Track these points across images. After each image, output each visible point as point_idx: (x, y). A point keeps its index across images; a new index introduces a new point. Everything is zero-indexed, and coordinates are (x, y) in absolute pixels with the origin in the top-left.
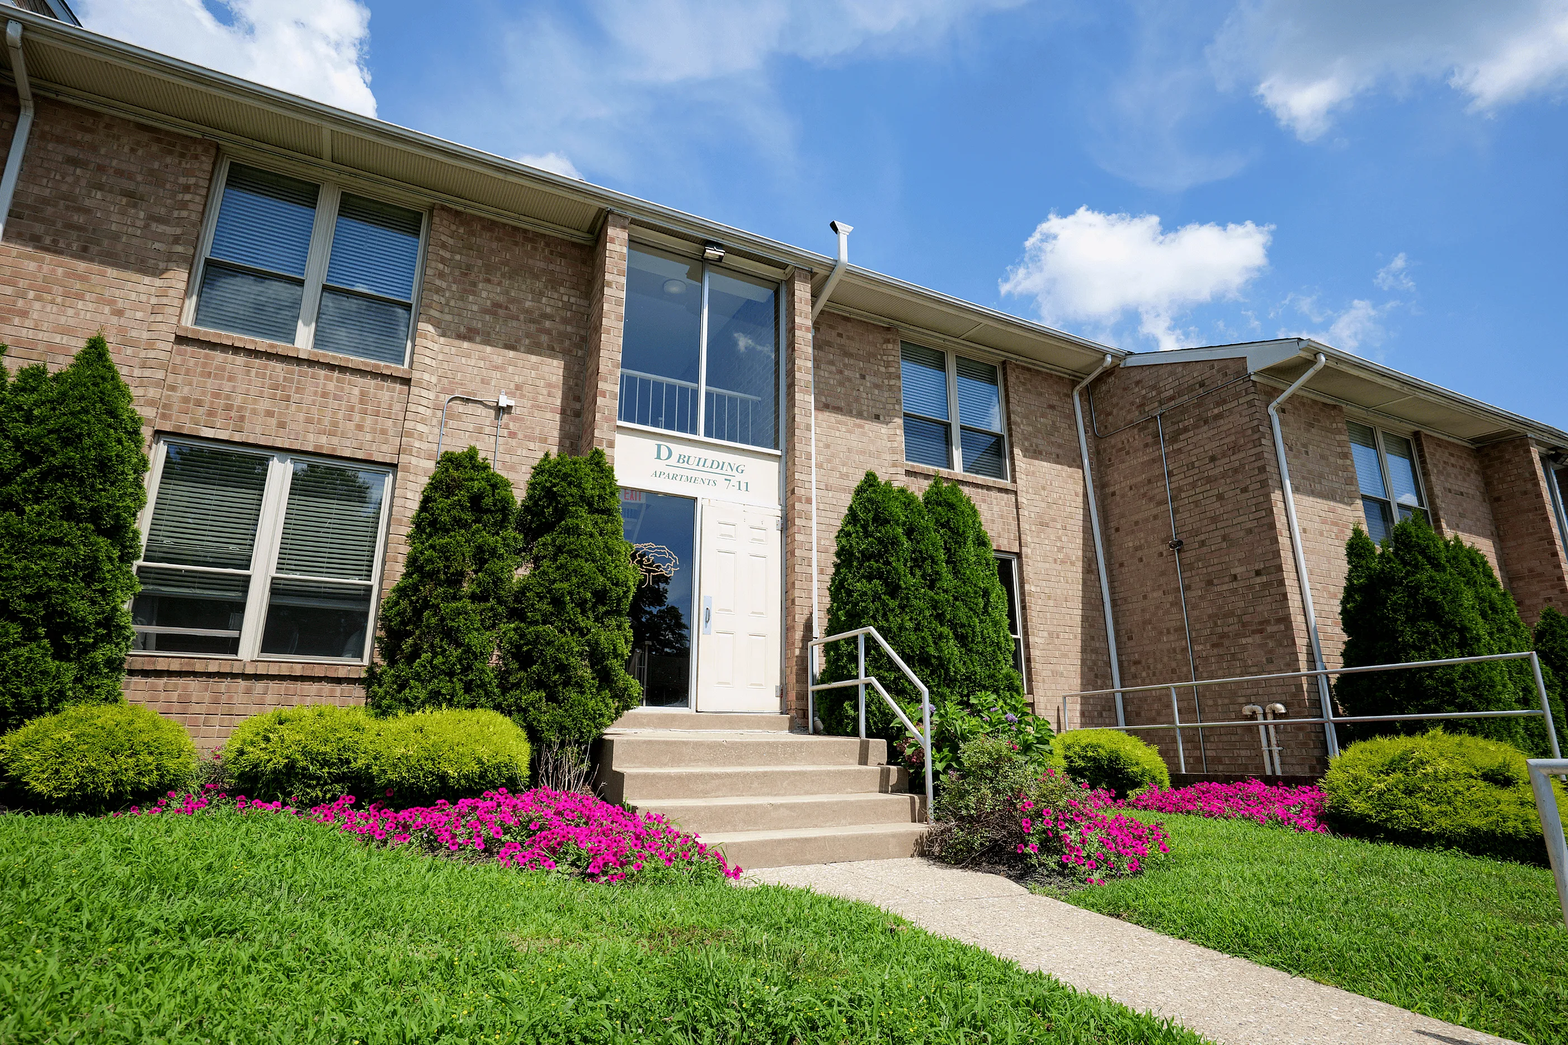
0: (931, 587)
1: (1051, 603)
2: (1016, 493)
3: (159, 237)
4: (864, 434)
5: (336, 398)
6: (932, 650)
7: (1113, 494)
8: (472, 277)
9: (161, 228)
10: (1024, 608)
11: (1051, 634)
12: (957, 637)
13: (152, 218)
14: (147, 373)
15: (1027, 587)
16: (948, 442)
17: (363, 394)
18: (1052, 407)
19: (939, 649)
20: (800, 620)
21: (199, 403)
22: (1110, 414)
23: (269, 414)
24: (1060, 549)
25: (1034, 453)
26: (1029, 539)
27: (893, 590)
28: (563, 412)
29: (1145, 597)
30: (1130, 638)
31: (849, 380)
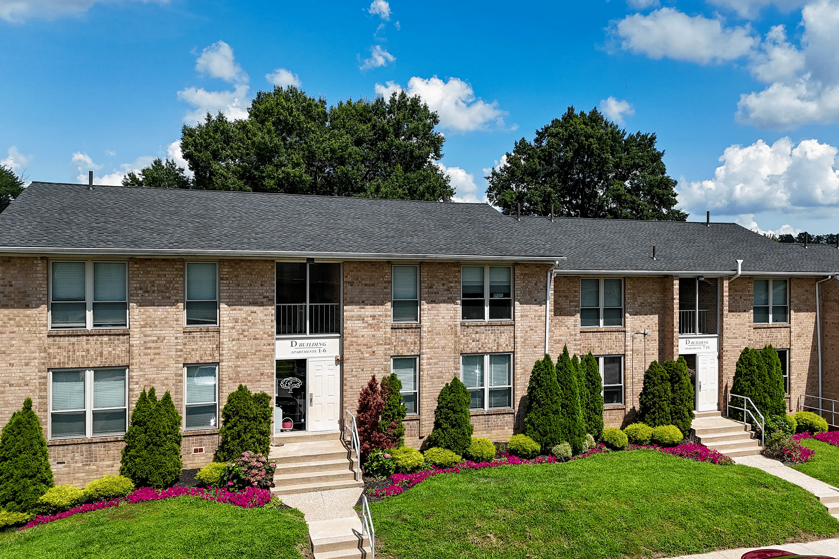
0: (763, 383)
1: (799, 364)
2: (790, 327)
3: (572, 306)
4: (740, 318)
5: (611, 339)
6: (763, 401)
7: (827, 323)
8: (635, 297)
9: (573, 304)
10: (789, 366)
11: (798, 374)
12: (769, 396)
13: (570, 302)
14: (576, 342)
15: (791, 360)
16: (767, 313)
17: (616, 337)
18: (807, 291)
19: (765, 400)
20: (724, 385)
21: (586, 347)
22: (829, 293)
23: (599, 347)
24: (804, 344)
25: (798, 310)
26: (793, 343)
27: (753, 385)
28: (659, 331)
29: (833, 362)
30: (827, 374)
31: (737, 300)
